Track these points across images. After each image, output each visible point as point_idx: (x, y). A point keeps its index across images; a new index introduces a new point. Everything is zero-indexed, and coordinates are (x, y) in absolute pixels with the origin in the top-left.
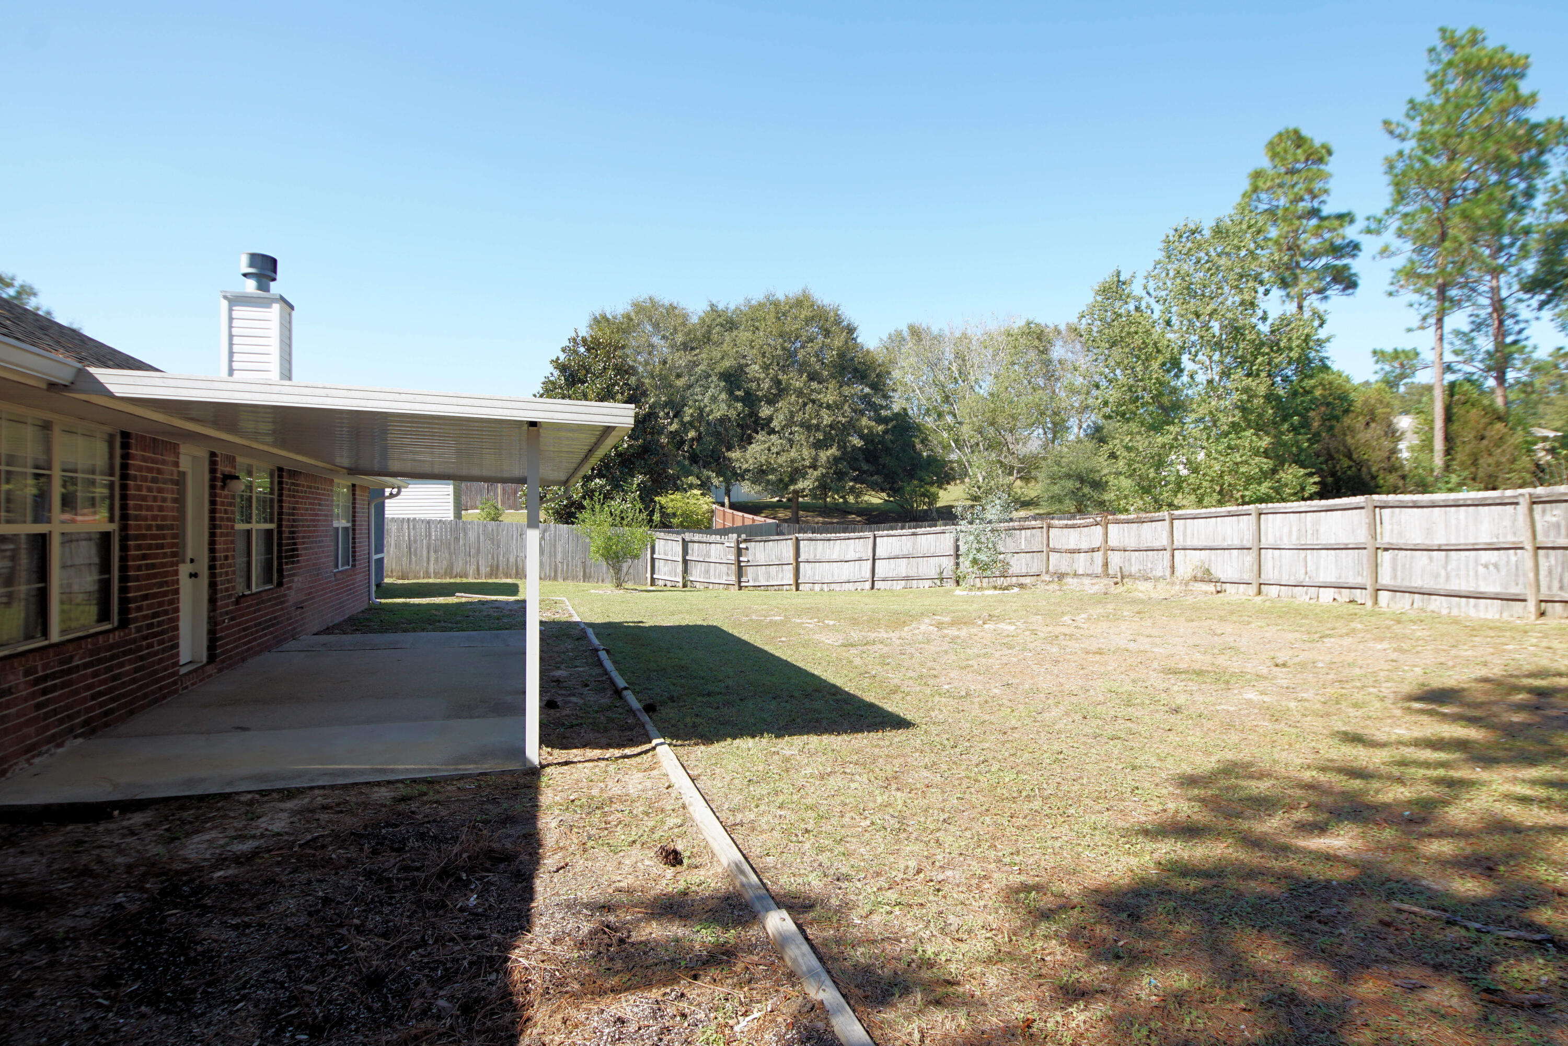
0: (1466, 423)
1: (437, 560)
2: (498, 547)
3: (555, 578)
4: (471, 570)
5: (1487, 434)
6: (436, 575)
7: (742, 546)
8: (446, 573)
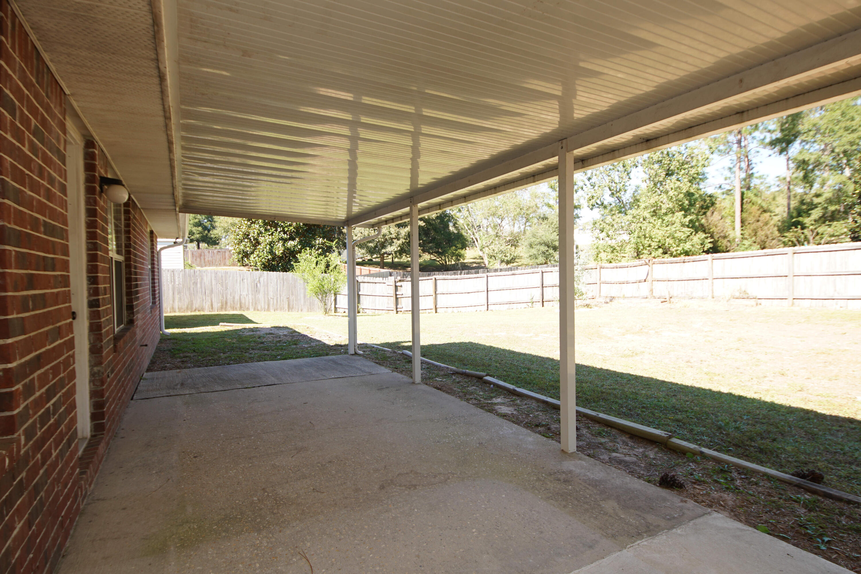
0: (750, 213)
1: (180, 299)
2: (227, 289)
3: (268, 309)
4: (207, 305)
5: (760, 219)
6: (180, 310)
7: (398, 284)
8: (187, 308)
